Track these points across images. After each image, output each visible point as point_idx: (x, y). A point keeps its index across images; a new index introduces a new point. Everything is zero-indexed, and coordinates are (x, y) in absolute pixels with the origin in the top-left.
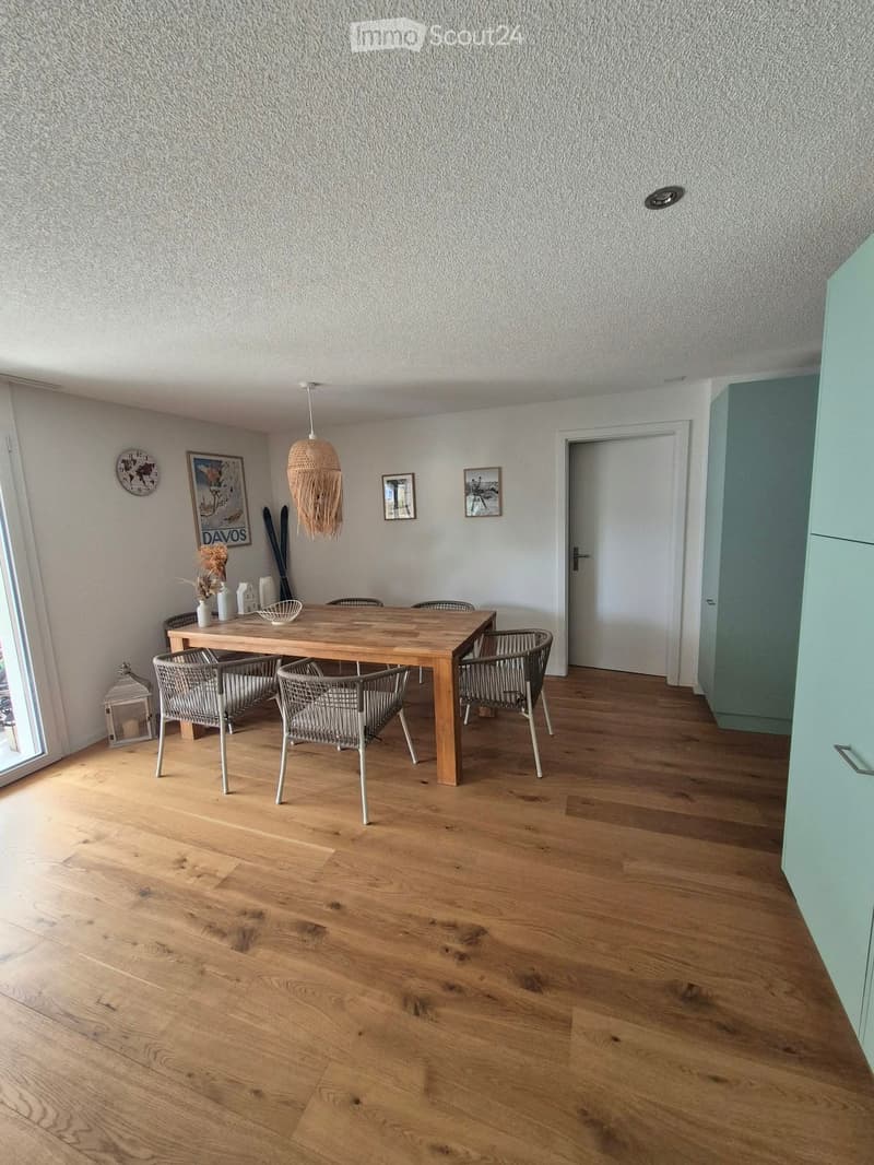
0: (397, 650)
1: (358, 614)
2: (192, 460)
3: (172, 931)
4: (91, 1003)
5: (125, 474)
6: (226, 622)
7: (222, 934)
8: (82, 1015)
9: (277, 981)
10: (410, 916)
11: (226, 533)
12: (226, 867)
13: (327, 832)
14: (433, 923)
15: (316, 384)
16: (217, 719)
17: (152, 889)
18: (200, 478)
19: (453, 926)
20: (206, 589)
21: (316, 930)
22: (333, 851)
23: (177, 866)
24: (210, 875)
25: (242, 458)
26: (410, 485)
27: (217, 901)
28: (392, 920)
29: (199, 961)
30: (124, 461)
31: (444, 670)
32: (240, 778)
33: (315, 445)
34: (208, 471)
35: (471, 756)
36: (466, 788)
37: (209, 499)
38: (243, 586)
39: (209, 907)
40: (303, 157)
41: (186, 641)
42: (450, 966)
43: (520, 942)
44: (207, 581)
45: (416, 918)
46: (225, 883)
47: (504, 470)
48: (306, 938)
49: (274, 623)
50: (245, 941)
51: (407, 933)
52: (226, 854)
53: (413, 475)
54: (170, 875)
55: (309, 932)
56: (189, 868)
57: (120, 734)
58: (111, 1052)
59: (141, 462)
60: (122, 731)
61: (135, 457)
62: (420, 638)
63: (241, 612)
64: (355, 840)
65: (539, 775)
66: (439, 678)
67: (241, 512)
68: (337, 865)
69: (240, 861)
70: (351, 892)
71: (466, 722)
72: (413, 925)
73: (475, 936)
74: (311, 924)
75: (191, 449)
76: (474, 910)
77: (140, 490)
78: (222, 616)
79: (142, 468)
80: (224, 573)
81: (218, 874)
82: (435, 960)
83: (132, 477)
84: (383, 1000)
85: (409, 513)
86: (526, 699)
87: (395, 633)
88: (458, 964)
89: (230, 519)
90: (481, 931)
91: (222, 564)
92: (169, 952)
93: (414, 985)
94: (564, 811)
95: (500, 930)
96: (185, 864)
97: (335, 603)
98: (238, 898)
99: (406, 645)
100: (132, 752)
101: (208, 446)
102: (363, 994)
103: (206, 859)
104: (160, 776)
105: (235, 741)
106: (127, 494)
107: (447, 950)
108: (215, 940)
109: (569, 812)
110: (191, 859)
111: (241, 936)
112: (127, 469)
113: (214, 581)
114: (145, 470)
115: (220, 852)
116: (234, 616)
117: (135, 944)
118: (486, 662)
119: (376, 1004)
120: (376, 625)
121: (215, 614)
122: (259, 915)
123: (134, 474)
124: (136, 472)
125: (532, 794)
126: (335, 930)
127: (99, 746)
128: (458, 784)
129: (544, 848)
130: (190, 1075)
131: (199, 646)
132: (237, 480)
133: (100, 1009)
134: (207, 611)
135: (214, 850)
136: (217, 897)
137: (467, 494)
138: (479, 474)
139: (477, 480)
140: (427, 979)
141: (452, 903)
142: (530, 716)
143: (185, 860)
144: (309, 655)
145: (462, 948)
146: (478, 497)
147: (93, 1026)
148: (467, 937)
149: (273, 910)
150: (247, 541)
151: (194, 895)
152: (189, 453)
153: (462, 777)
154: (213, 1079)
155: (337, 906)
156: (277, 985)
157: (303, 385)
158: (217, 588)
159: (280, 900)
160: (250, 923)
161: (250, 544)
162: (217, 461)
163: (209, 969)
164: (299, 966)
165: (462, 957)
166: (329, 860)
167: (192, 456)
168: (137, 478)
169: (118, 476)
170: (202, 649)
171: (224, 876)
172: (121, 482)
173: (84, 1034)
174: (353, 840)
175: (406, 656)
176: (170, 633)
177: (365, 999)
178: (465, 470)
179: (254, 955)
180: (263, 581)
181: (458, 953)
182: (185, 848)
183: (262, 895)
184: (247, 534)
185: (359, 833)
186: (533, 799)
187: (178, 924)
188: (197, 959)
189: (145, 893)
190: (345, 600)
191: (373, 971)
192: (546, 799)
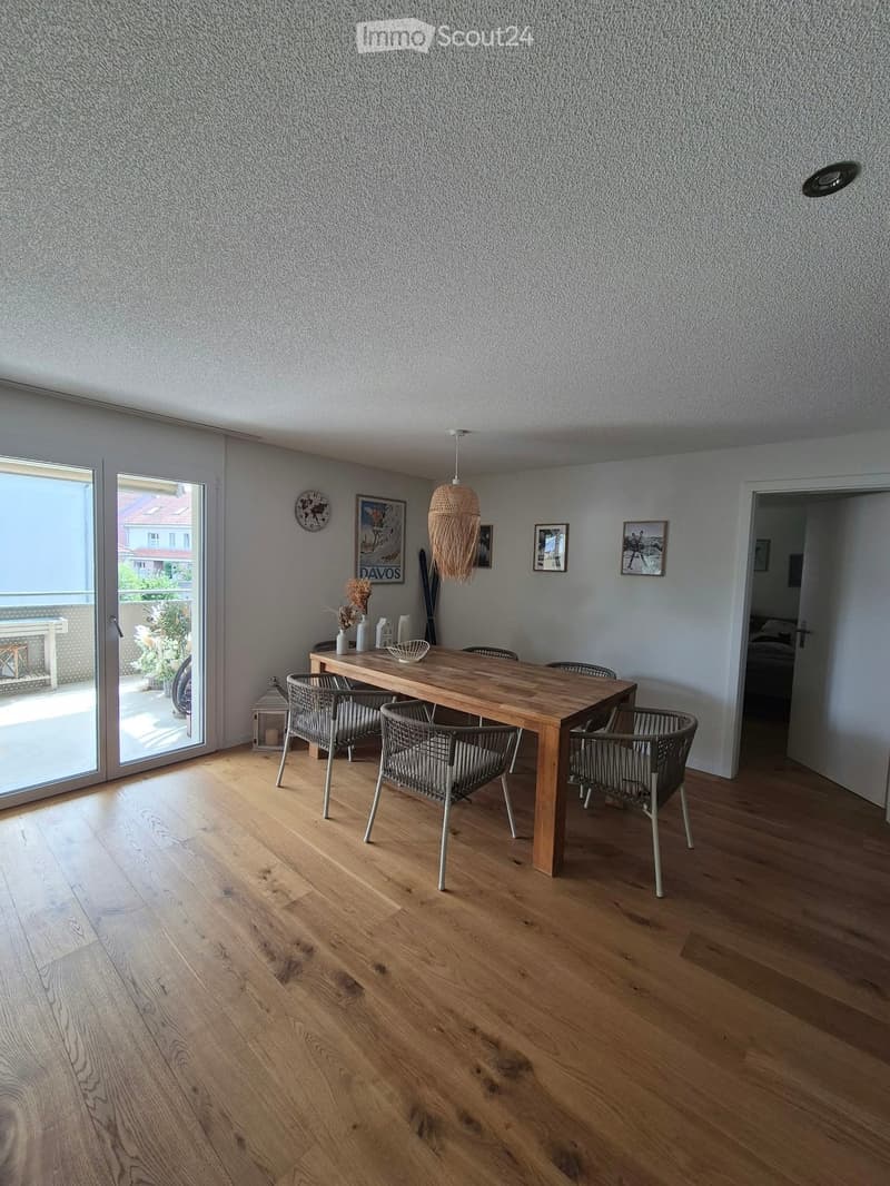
0: (502, 706)
1: (485, 664)
2: (360, 504)
3: (235, 937)
4: (153, 980)
5: (302, 512)
6: (361, 653)
7: (272, 956)
8: (143, 988)
9: (300, 1029)
10: (451, 1011)
11: (382, 570)
12: (299, 890)
13: (398, 884)
14: (474, 1030)
15: (465, 432)
16: (328, 742)
17: (235, 890)
18: (365, 519)
19: (495, 1044)
20: (347, 619)
21: (353, 988)
22: (399, 908)
23: (261, 875)
24: (284, 893)
25: (405, 502)
26: (563, 537)
27: (280, 922)
28: (431, 1007)
29: (244, 976)
30: (302, 501)
31: (551, 739)
32: (342, 806)
33: (457, 490)
34: (373, 513)
35: (581, 847)
36: (562, 882)
37: (371, 538)
38: (383, 621)
39: (271, 925)
40: (394, 209)
41: (323, 665)
42: (474, 1092)
43: (569, 1101)
44: (348, 611)
45: (457, 1017)
46: (293, 906)
47: (671, 525)
48: (342, 993)
49: (401, 661)
50: (290, 970)
51: (442, 1031)
52: (304, 877)
53: (567, 525)
54: (253, 881)
55: (348, 987)
56: (270, 880)
57: (262, 741)
58: (148, 1034)
59: (316, 502)
60: (264, 738)
61: (312, 498)
62: (534, 699)
63: (378, 646)
64: (425, 903)
65: (659, 894)
66: (544, 746)
67: (399, 552)
68: (398, 925)
69: (311, 888)
70: (402, 959)
71: (586, 806)
72: (451, 1024)
73: (517, 1067)
74: (351, 978)
75: (360, 493)
76: (527, 1035)
77: (311, 526)
78: (359, 648)
79: (316, 507)
80: (366, 607)
81: (291, 896)
82: (461, 1077)
83: (307, 515)
84: (390, 1098)
85: (558, 565)
86: (650, 794)
87: (509, 689)
88: (486, 1096)
89: (388, 558)
90: (526, 1065)
91: (365, 598)
92: (225, 956)
93: (429, 1096)
94: (679, 952)
95: (550, 1074)
96: (268, 876)
97: (471, 650)
98: (297, 925)
99: (515, 704)
100: (267, 758)
101: (375, 490)
102: (374, 1082)
103: (286, 877)
104: (279, 786)
105: (351, 769)
106: (299, 528)
107: (479, 1071)
108: (265, 960)
109: (686, 954)
110: (276, 872)
111: (287, 966)
112: (304, 508)
113: (354, 613)
114: (319, 509)
115: (299, 873)
116: (370, 648)
117: (204, 937)
118: (616, 740)
119: (382, 1101)
120: (497, 678)
121: (353, 644)
122: (309, 951)
123: (309, 512)
124: (313, 510)
125: (642, 915)
126: (372, 996)
127: (244, 748)
128: (554, 876)
129: (637, 989)
130: (195, 1090)
131: (333, 671)
132: (398, 523)
133: (156, 987)
134: (345, 639)
135: (296, 869)
136: (281, 917)
137: (625, 549)
138: (642, 527)
139: (638, 534)
140: (446, 1096)
141: (502, 1014)
142: (653, 816)
143: (269, 872)
144: (421, 697)
145: (497, 1078)
146: (637, 553)
147: (146, 1001)
148: (508, 1065)
149: (323, 951)
150: (401, 579)
151: (263, 908)
152: (358, 495)
153: (560, 868)
154: (211, 1106)
155: (381, 969)
156: (298, 1031)
157: (452, 432)
158: (356, 620)
159: (333, 942)
160: (299, 955)
161: (402, 583)
162: (382, 504)
163: (249, 988)
164: (325, 1020)
165: (493, 1088)
166: (393, 917)
167: (361, 499)
168: (311, 515)
169: (296, 512)
170: (334, 675)
171: (294, 899)
172: (297, 517)
173: (137, 1006)
174: (422, 903)
175: (512, 716)
176: (311, 655)
177: (372, 1088)
178: (625, 523)
179: (289, 990)
180: (402, 618)
181: (492, 1081)
182: (274, 860)
183: (319, 932)
184: (401, 574)
185: (431, 897)
186: (643, 922)
187: (242, 931)
188: (243, 974)
189: (228, 892)
190: (482, 649)
191: (394, 1061)
192: (658, 926)
